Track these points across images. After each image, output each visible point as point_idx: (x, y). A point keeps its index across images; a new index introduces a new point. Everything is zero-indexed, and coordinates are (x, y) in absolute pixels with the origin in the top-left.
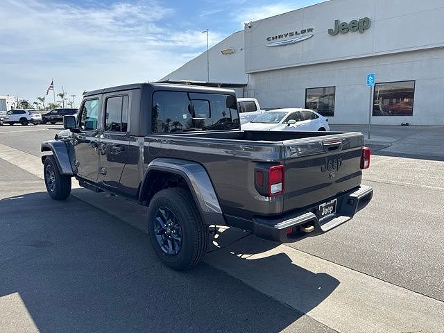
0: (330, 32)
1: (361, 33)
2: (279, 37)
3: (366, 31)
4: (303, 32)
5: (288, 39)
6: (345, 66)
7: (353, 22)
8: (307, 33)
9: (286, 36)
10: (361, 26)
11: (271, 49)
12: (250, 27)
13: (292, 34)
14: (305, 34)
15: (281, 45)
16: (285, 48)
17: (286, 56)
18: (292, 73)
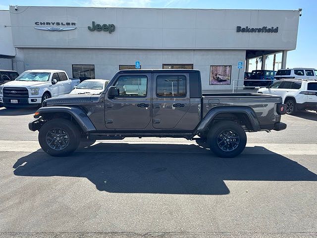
0: (89, 28)
1: (110, 33)
2: (47, 23)
3: (112, 33)
4: (68, 24)
5: (55, 27)
6: (99, 52)
7: (105, 25)
8: (71, 26)
9: (53, 24)
10: (110, 29)
11: (40, 31)
12: (16, 10)
13: (58, 24)
14: (68, 26)
15: (49, 30)
16: (53, 33)
17: (54, 39)
18: (60, 52)
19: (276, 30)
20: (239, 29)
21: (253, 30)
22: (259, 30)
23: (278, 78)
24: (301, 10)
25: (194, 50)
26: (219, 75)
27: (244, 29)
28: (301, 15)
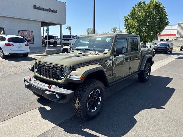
19: (56, 12)
20: (35, 7)
21: (44, 9)
22: (47, 10)
23: (65, 40)
24: (66, 3)
25: (3, 17)
26: (26, 37)
27: (38, 7)
28: (66, 6)
